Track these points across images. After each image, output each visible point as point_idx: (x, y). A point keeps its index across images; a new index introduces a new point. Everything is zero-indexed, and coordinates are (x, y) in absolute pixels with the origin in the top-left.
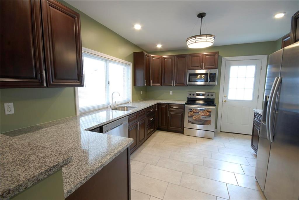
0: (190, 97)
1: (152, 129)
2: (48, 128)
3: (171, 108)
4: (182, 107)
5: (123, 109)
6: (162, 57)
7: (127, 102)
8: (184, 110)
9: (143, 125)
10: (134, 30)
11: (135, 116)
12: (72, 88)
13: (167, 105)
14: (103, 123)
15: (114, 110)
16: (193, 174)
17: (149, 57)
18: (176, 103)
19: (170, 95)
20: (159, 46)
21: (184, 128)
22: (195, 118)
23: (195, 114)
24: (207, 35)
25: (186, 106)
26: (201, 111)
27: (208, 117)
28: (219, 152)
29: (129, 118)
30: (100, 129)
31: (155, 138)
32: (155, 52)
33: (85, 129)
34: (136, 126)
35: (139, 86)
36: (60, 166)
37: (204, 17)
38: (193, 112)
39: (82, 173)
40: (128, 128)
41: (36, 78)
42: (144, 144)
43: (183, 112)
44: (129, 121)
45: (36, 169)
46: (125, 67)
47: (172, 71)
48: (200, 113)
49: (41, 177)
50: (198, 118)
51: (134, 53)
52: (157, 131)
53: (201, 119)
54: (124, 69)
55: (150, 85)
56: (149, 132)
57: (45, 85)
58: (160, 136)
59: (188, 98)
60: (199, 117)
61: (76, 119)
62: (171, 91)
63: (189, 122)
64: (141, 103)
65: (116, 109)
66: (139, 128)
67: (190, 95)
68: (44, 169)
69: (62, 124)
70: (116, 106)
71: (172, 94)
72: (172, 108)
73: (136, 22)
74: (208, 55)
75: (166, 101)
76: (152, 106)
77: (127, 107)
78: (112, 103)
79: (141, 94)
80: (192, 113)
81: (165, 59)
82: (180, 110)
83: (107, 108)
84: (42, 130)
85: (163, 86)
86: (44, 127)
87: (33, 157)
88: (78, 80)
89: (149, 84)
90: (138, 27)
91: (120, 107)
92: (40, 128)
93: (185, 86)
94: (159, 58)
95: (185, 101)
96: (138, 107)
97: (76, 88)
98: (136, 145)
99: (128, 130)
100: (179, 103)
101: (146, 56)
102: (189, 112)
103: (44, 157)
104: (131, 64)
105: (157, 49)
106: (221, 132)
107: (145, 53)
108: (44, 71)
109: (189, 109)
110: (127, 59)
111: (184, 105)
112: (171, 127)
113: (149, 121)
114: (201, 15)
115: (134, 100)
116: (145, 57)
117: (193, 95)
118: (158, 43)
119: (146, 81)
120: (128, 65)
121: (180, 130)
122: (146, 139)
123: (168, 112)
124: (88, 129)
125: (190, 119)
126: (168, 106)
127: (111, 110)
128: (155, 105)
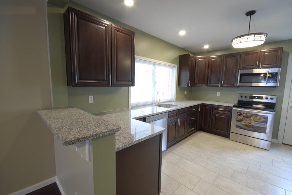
0: (241, 99)
1: (193, 128)
2: (110, 114)
3: (216, 109)
4: (229, 110)
5: (166, 106)
6: (209, 58)
7: (170, 100)
8: (232, 113)
9: (183, 123)
10: (179, 36)
11: (175, 113)
12: (127, 87)
13: (211, 106)
14: (146, 115)
15: (158, 107)
16: (230, 179)
17: (195, 58)
18: (222, 105)
19: (217, 96)
20: (206, 47)
21: (230, 132)
22: (245, 123)
23: (245, 118)
24: (255, 34)
25: (234, 109)
26: (254, 116)
27: (262, 123)
28: (272, 166)
29: (169, 115)
30: (144, 119)
31: (196, 137)
32: (202, 52)
33: (133, 117)
34: (175, 122)
35: (183, 86)
36: (114, 131)
37: (254, 14)
38: (243, 116)
39: (126, 142)
40: (168, 123)
41: (106, 80)
42: (183, 141)
43: (230, 115)
44: (169, 117)
45: (104, 129)
46: (171, 70)
47: (220, 71)
48: (252, 118)
49: (106, 134)
50: (249, 123)
51: (180, 56)
52: (199, 131)
53: (253, 125)
54: (170, 70)
55: (194, 86)
56: (189, 130)
57: (111, 85)
58: (202, 137)
59: (239, 101)
60: (251, 122)
61: (128, 110)
62: (218, 93)
63: (237, 126)
64: (184, 102)
65: (160, 106)
66: (179, 125)
67: (241, 97)
68: (107, 130)
69: (119, 113)
70: (160, 104)
71: (219, 95)
72: (218, 109)
73: (181, 29)
74: (268, 52)
75: (211, 102)
76: (194, 106)
77: (169, 105)
78: (157, 100)
79: (186, 94)
80: (241, 117)
81: (213, 59)
82: (226, 112)
83: (152, 104)
84: (107, 115)
85: (209, 87)
86: (108, 114)
87: (103, 125)
88: (131, 81)
89: (193, 84)
90: (182, 33)
91: (163, 104)
92: (106, 113)
93: (235, 87)
94: (206, 59)
95: (234, 103)
96: (179, 106)
97: (130, 87)
98: (175, 139)
99: (168, 125)
100: (226, 105)
101: (192, 57)
102: (237, 116)
103: (107, 125)
104: (177, 66)
105: (204, 50)
106: (283, 144)
107: (191, 55)
108: (111, 76)
109: (238, 113)
110: (173, 62)
111: (232, 107)
112: (214, 130)
113: (190, 120)
114: (251, 13)
115: (178, 99)
116: (190, 59)
117: (246, 97)
118: (205, 44)
119: (190, 82)
120: (174, 67)
121: (225, 134)
122: (185, 137)
123: (212, 113)
124: (136, 118)
125: (239, 124)
126: (213, 107)
127: (155, 106)
128: (198, 105)
